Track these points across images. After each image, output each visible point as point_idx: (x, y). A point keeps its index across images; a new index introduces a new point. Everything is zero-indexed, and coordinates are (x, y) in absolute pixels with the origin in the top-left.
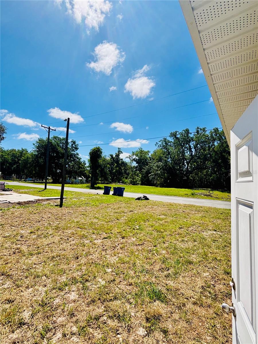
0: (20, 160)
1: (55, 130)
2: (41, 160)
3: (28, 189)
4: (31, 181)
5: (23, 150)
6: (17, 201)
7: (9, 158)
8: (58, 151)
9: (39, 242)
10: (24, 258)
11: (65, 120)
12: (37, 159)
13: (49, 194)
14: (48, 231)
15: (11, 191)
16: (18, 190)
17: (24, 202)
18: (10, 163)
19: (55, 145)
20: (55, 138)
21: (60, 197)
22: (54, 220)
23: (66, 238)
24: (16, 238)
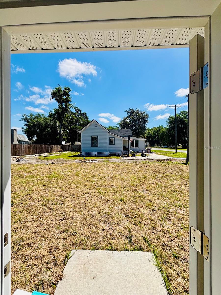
0: (158, 134)
1: (180, 107)
2: (172, 132)
3: (164, 152)
4: (167, 147)
5: (160, 126)
6: (156, 159)
7: (152, 133)
8: (185, 123)
9: (167, 182)
10: (158, 187)
11: (186, 97)
12: (170, 131)
13: (179, 156)
14: (173, 177)
15: (154, 153)
16: (158, 153)
17: (161, 160)
18: (153, 137)
19: (183, 118)
20: (182, 112)
21: (186, 158)
22: (179, 172)
23: (185, 184)
24: (155, 177)
